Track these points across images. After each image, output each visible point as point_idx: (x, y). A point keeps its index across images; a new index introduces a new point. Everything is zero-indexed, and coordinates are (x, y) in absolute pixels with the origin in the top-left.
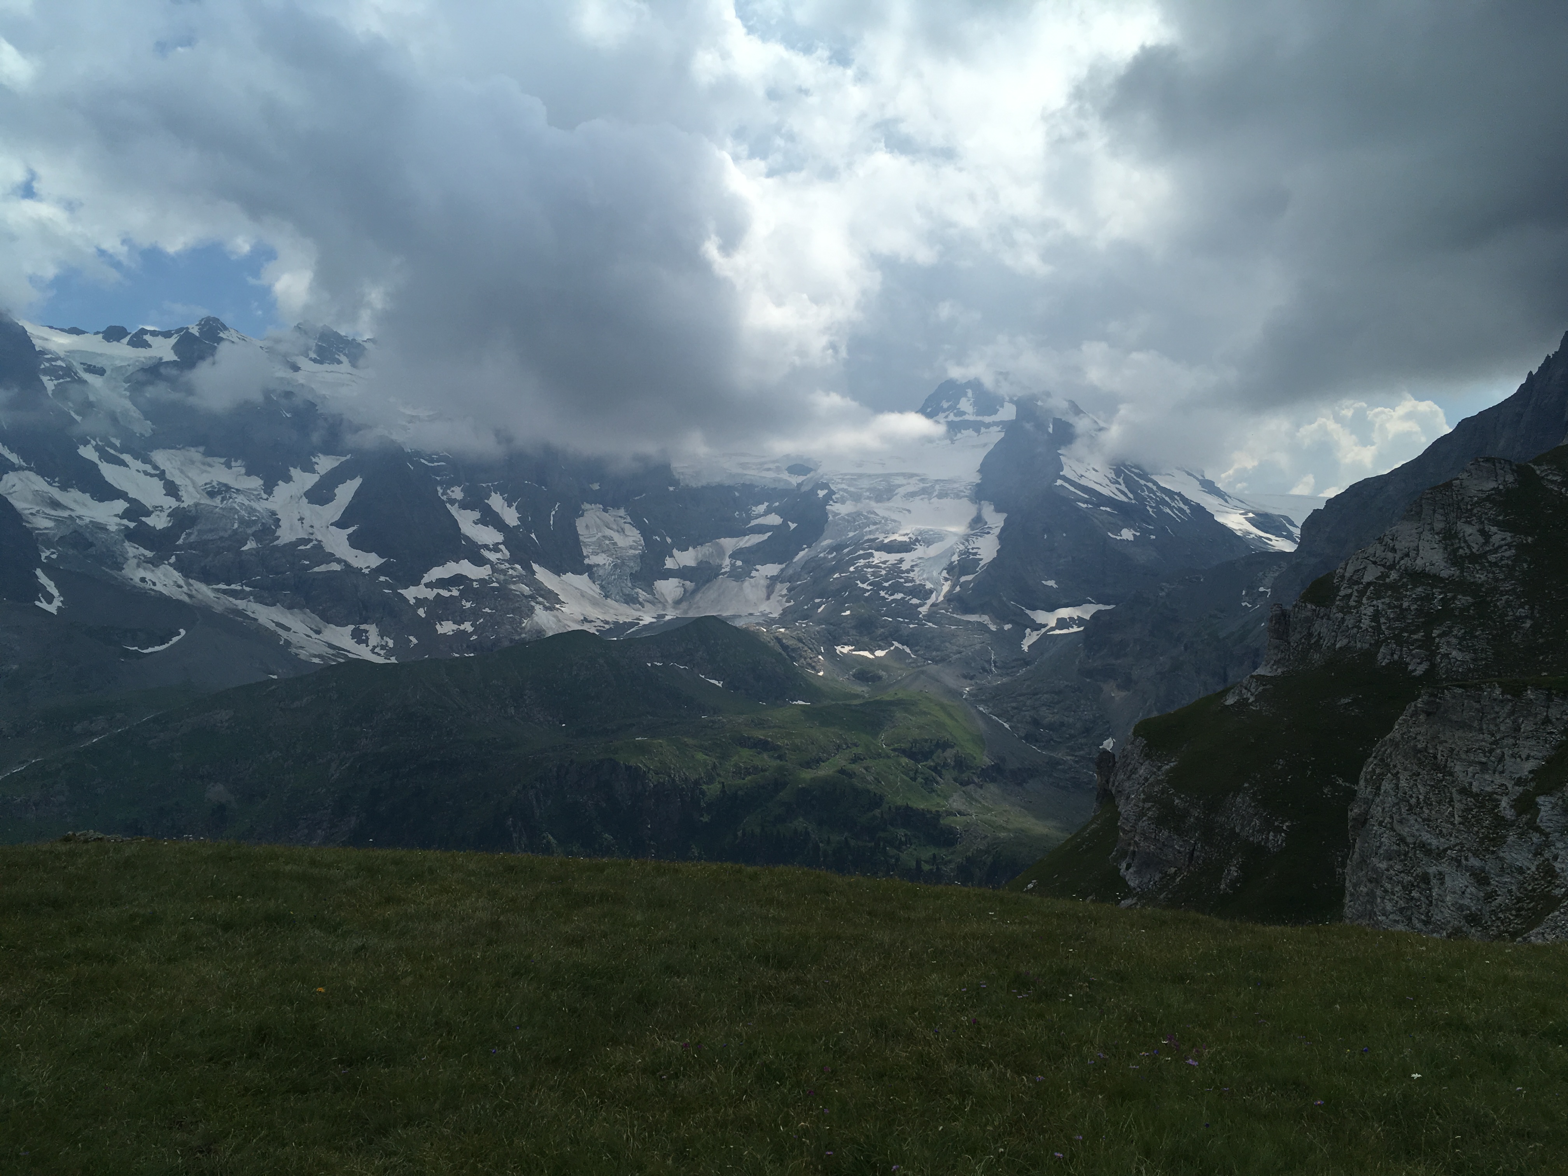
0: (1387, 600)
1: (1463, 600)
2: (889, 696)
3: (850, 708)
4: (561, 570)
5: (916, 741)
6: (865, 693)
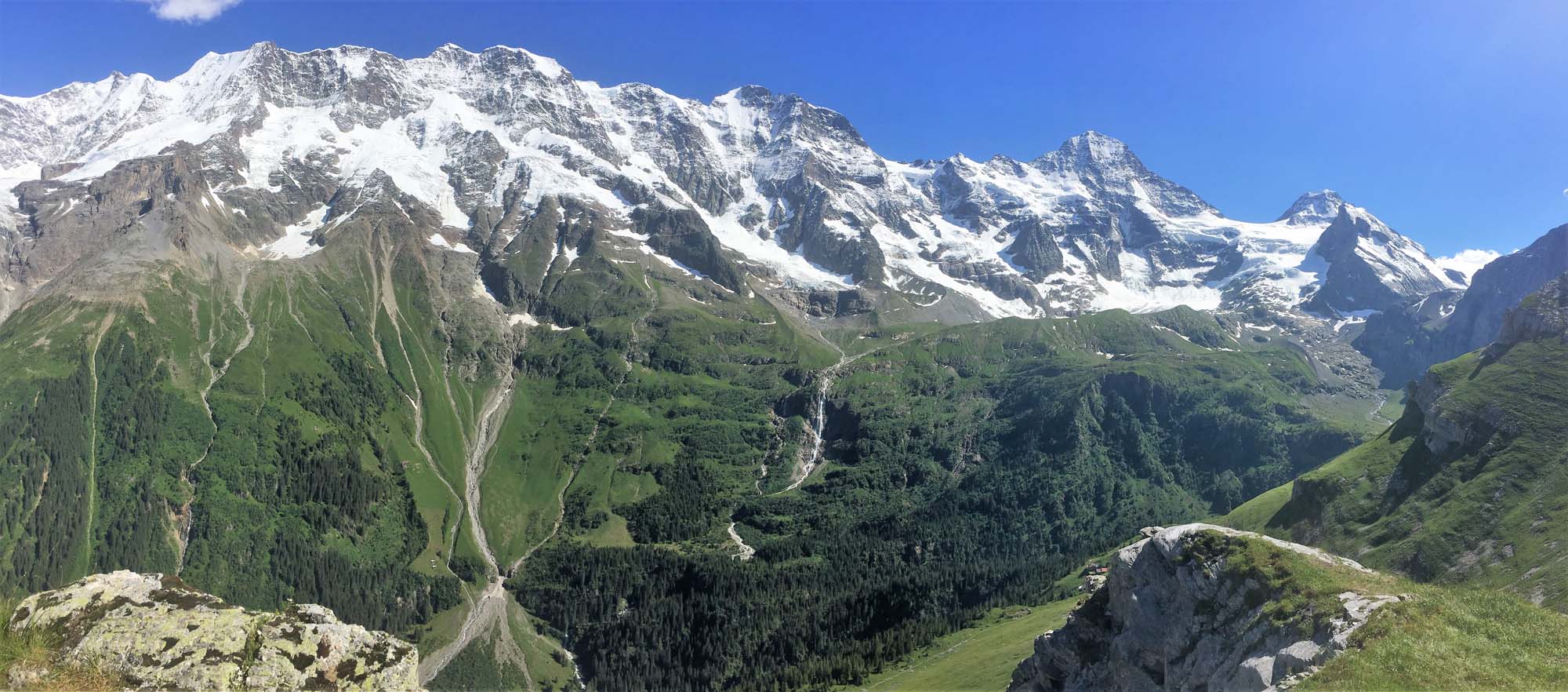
2: (1271, 349)
3: (1252, 354)
4: (1110, 279)
5: (1284, 372)
6: (1259, 346)
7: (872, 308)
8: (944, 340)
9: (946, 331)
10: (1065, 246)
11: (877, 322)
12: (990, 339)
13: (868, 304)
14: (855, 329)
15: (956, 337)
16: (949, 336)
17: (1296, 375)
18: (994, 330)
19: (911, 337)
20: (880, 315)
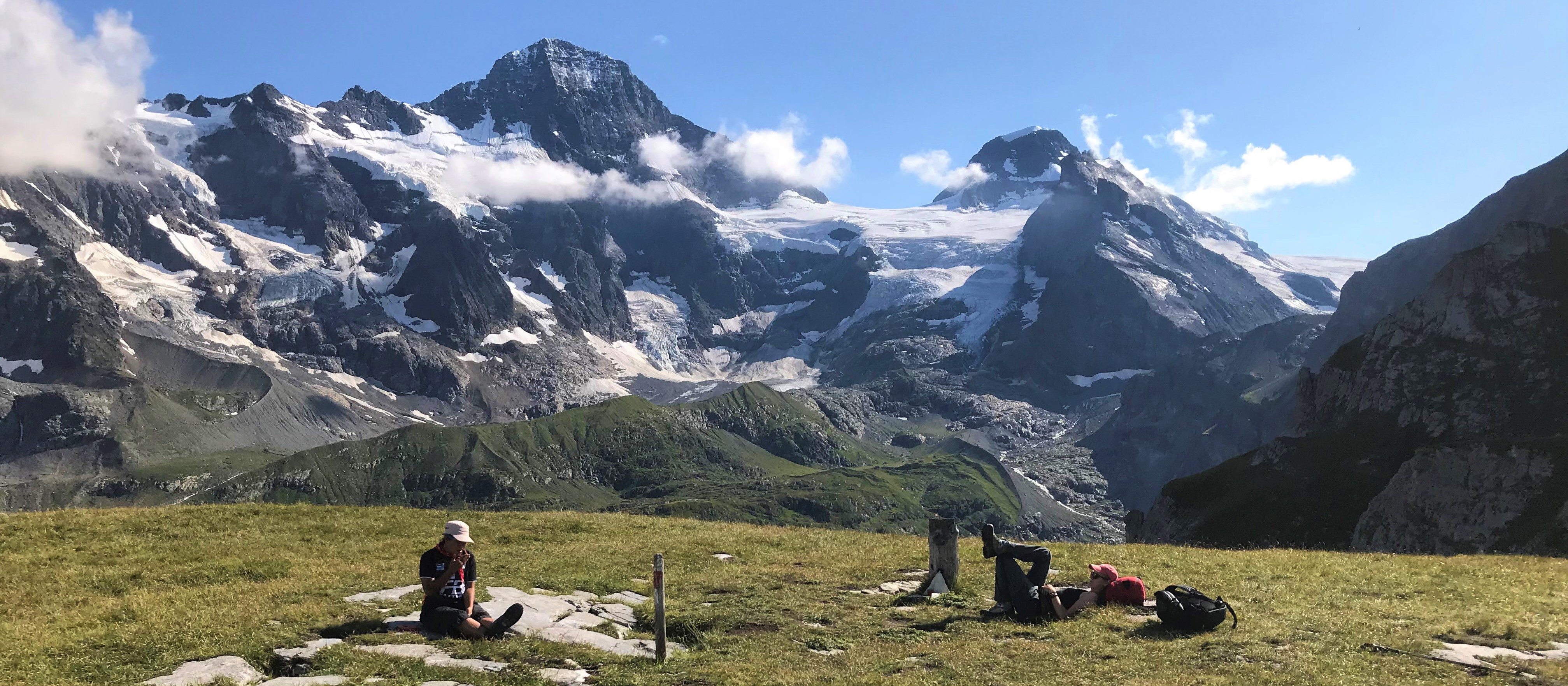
0: (1411, 365)
1: (1486, 364)
2: (929, 459)
3: (890, 471)
4: (611, 337)
5: (953, 503)
6: (904, 456)
7: (104, 430)
8: (276, 484)
9: (281, 465)
10: (514, 273)
11: (119, 462)
12: (377, 473)
13: (93, 422)
14: (69, 479)
15: (302, 476)
16: (287, 475)
17: (977, 506)
18: (382, 454)
19: (206, 483)
20: (124, 443)
